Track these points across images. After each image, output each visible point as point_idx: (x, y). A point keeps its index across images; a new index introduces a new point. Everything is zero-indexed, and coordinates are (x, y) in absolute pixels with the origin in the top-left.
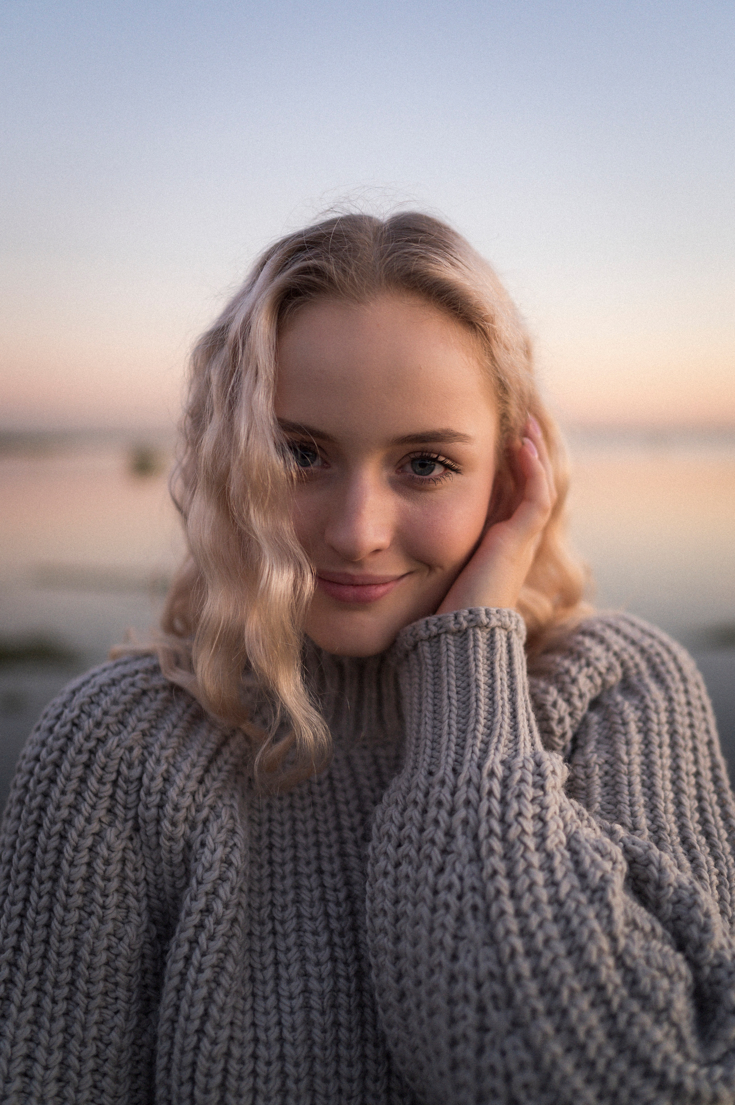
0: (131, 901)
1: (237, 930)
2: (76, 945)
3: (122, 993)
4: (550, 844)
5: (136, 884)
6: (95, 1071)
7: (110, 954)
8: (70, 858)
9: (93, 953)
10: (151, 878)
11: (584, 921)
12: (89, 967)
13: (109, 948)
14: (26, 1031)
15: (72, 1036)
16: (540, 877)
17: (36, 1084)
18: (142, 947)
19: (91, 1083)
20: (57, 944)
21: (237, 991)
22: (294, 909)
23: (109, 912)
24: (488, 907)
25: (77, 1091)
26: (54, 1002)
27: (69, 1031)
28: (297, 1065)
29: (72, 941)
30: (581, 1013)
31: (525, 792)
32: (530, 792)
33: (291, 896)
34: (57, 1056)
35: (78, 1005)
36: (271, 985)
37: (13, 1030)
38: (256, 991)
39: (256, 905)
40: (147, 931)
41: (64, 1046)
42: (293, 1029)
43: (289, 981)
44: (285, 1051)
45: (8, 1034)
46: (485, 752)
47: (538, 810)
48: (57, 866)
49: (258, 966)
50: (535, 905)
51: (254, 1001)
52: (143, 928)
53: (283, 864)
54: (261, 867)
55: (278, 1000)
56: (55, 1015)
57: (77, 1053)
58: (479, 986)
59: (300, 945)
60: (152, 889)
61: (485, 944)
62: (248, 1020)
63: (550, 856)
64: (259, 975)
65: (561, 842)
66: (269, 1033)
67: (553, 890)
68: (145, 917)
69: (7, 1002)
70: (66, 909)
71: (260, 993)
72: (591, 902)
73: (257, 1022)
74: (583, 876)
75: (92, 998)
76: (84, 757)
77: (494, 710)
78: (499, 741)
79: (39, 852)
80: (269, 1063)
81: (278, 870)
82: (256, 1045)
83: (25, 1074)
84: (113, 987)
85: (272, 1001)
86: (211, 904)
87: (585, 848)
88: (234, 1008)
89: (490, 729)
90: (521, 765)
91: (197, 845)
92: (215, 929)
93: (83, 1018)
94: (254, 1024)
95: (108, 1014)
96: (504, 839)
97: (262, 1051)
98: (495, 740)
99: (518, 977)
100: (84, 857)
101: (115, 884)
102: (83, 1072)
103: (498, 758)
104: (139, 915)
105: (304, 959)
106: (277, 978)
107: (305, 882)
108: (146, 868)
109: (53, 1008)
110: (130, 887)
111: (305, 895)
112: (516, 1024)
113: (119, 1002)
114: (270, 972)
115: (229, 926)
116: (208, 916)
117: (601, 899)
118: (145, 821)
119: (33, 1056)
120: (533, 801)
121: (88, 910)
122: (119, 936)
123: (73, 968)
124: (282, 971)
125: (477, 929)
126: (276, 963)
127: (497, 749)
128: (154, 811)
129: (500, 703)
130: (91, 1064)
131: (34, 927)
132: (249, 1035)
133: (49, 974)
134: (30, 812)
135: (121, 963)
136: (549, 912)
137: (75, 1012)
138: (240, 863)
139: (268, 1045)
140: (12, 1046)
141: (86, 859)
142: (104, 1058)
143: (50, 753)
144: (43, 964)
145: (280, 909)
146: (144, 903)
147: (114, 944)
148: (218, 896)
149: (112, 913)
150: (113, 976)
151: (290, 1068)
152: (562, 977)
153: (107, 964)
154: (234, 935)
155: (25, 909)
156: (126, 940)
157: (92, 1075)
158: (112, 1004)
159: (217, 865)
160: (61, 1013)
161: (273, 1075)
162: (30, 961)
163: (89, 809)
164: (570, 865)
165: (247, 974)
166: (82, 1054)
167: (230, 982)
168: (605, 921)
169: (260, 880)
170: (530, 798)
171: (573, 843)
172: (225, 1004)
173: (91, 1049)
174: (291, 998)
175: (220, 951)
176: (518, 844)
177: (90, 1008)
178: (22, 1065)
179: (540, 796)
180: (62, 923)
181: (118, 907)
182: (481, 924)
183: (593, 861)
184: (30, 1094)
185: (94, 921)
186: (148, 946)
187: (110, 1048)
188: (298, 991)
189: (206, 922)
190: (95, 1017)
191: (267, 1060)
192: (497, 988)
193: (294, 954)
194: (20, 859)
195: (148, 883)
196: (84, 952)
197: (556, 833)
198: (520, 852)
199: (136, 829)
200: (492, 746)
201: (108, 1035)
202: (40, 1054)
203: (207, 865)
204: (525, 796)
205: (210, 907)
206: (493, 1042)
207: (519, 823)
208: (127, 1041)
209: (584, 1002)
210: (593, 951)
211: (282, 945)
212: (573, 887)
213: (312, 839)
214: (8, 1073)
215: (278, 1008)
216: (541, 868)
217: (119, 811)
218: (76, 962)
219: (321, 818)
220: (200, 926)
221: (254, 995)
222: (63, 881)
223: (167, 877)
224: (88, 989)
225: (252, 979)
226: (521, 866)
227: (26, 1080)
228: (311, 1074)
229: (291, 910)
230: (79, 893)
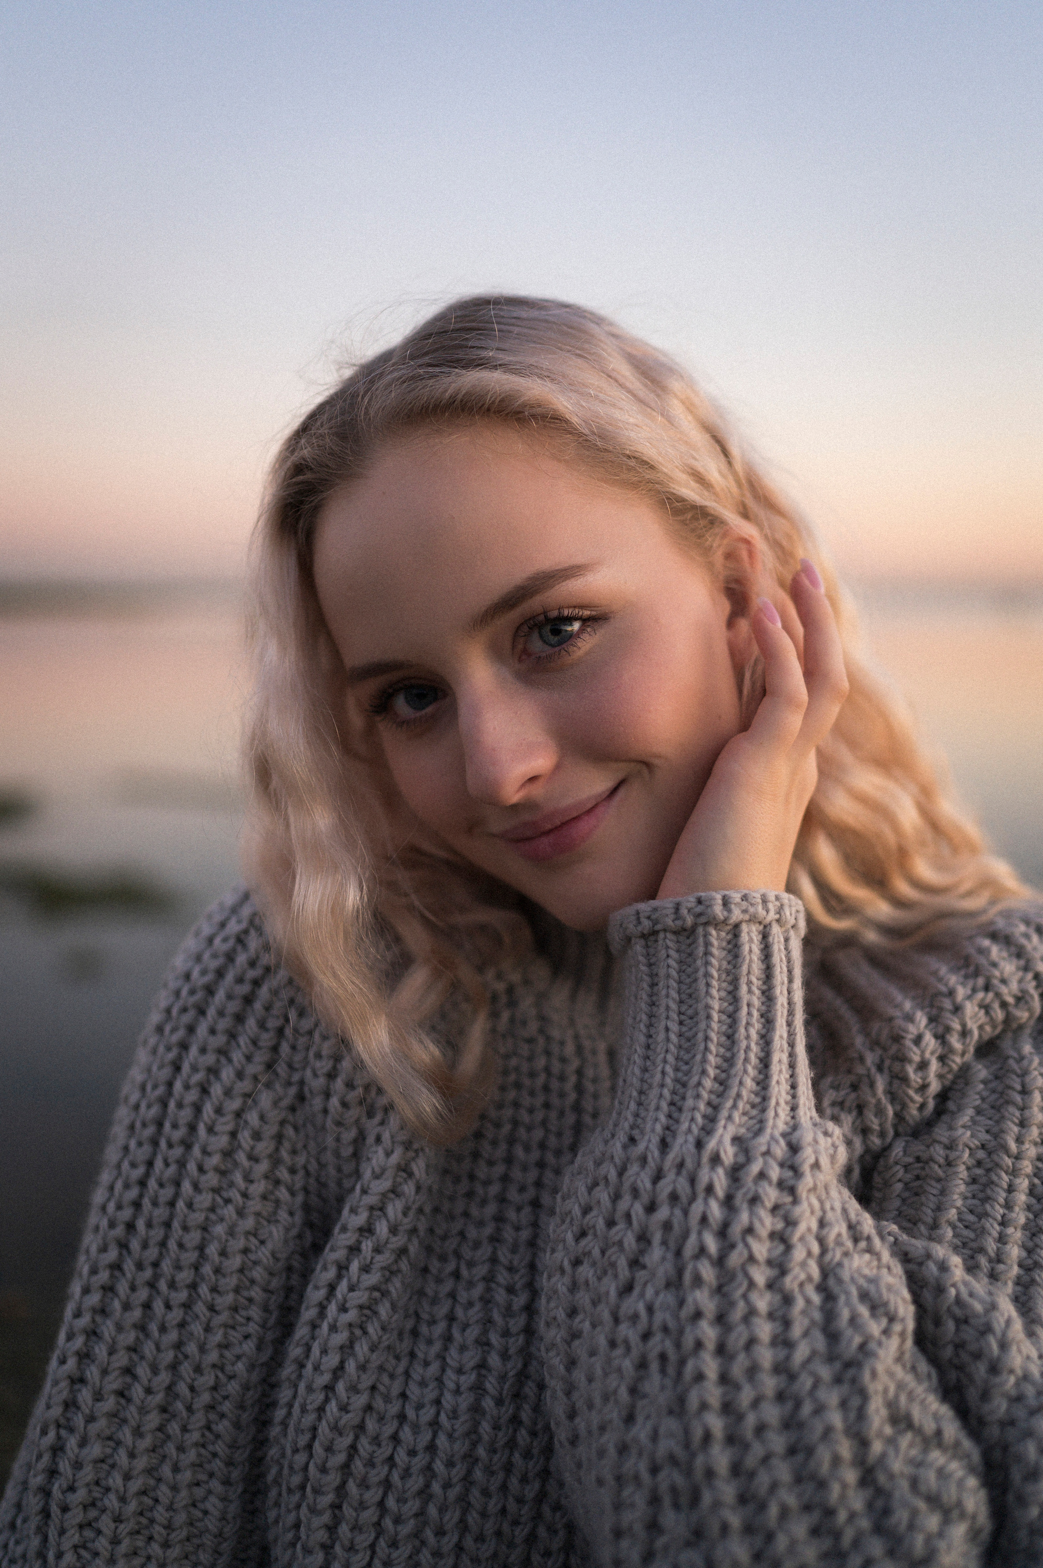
0: (283, 1194)
1: (404, 1265)
2: (203, 1239)
3: (255, 1312)
4: (790, 1282)
5: (293, 1171)
6: (211, 1407)
7: (246, 1259)
8: (209, 1122)
9: (223, 1253)
10: (313, 1167)
11: (819, 1410)
12: (217, 1271)
13: (246, 1251)
14: (129, 1337)
15: (186, 1357)
16: (765, 1330)
17: (133, 1409)
18: (288, 1259)
19: (203, 1422)
20: (180, 1232)
21: (389, 1348)
22: (490, 1250)
23: (251, 1203)
24: (682, 1362)
25: (185, 1429)
26: (168, 1307)
27: (183, 1349)
28: (450, 1464)
29: (199, 1232)
30: (793, 1543)
31: (763, 1195)
32: (771, 1195)
33: (488, 1230)
34: (164, 1378)
35: (197, 1317)
36: (437, 1347)
37: (113, 1333)
38: (416, 1350)
39: (439, 1232)
40: (300, 1236)
41: (174, 1367)
42: (454, 1415)
43: (463, 1348)
44: (438, 1442)
45: (106, 1335)
46: (711, 1120)
47: (780, 1225)
48: (192, 1128)
49: (425, 1316)
50: (753, 1371)
51: (411, 1363)
52: (294, 1232)
53: (487, 1183)
54: (457, 1180)
55: (443, 1370)
56: (167, 1325)
57: (189, 1380)
58: (654, 1470)
59: (486, 1301)
60: (312, 1181)
61: (671, 1412)
62: (396, 1388)
63: (787, 1300)
64: (424, 1329)
65: (810, 1279)
66: (421, 1412)
67: (782, 1353)
68: (298, 1218)
69: (110, 1295)
70: (196, 1187)
71: (420, 1355)
72: (838, 1380)
73: (408, 1393)
74: (833, 1336)
75: (217, 1312)
76: (245, 989)
77: (733, 1056)
78: (735, 1106)
79: (172, 1105)
80: (412, 1453)
81: (480, 1190)
82: (401, 1424)
83: (121, 1394)
84: (246, 1302)
85: (434, 1368)
86: (374, 1224)
87: (847, 1293)
88: (381, 1368)
89: (723, 1083)
90: (764, 1148)
91: (371, 1140)
92: (372, 1258)
93: (202, 1337)
94: (403, 1395)
95: (235, 1336)
96: (720, 1262)
97: (406, 1434)
98: (729, 1104)
99: (710, 1474)
100: (225, 1125)
101: (263, 1167)
102: (195, 1407)
103: (731, 1130)
104: (291, 1214)
105: (488, 1322)
106: (448, 1338)
107: (512, 1215)
108: (308, 1153)
109: (166, 1314)
110: (283, 1174)
111: (508, 1234)
112: (698, 1534)
113: (251, 1324)
114: (440, 1328)
115: (393, 1257)
116: (367, 1238)
117: (854, 1381)
118: (311, 1092)
119: (134, 1372)
120: (775, 1209)
121: (225, 1194)
122: (262, 1238)
123: (196, 1267)
124: (456, 1333)
125: (663, 1388)
126: (451, 1318)
127: (730, 1118)
128: (322, 1081)
129: (744, 1044)
130: (206, 1398)
131: (155, 1204)
132: (394, 1409)
133: (165, 1268)
134: (169, 1049)
135: (258, 1273)
136: (770, 1384)
137: (193, 1326)
138: (424, 1175)
139: (416, 1428)
140: (110, 1354)
141: (229, 1127)
142: (224, 1393)
143: (204, 972)
144: (161, 1254)
145: (470, 1244)
146: (300, 1198)
147: (253, 1248)
148: (385, 1215)
149: (255, 1205)
150: (248, 1289)
151: (439, 1466)
152: (774, 1486)
153: (241, 1271)
154: (399, 1271)
155: (147, 1175)
156: (270, 1245)
157: (207, 1411)
158: (242, 1325)
159: (389, 1173)
160: (175, 1322)
161: (414, 1470)
162: (145, 1246)
163: (243, 1059)
164: (817, 1316)
165: (409, 1324)
166: (196, 1383)
167: (380, 1333)
168: (852, 1415)
169: (452, 1199)
170: (769, 1205)
171: (831, 1282)
172: (367, 1361)
173: (208, 1379)
174: (460, 1371)
175: (374, 1288)
176: (740, 1276)
177: (211, 1325)
178: (120, 1380)
179: (785, 1204)
180: (190, 1205)
181: (264, 1197)
182: (668, 1382)
183: (853, 1320)
184: (125, 1421)
185: (229, 1212)
186: (297, 1257)
187: (233, 1382)
188: (472, 1364)
189: (363, 1247)
190: (218, 1337)
191: (411, 1448)
192: (679, 1480)
193: (475, 1313)
194: (149, 1106)
195: (308, 1174)
196: (212, 1250)
197: (803, 1264)
198: (740, 1292)
199: (301, 1097)
200: (724, 1113)
201: (233, 1364)
202: (143, 1371)
203: (377, 1170)
204: (762, 1202)
205: (373, 1227)
206: (666, 1548)
207: (747, 1245)
208: (255, 1377)
209: (800, 1528)
210: (824, 1455)
211: (463, 1296)
212: (814, 1353)
213: (535, 1155)
214: (101, 1389)
215: (439, 1380)
216: (771, 1316)
217: (282, 1069)
218: (201, 1260)
219: (553, 1128)
220: (354, 1249)
221: (412, 1355)
222: (196, 1151)
223: (332, 1171)
224: (213, 1299)
225: (415, 1333)
226: (741, 1308)
227: (123, 1401)
228: (467, 1480)
229: (485, 1251)
230: (217, 1170)
